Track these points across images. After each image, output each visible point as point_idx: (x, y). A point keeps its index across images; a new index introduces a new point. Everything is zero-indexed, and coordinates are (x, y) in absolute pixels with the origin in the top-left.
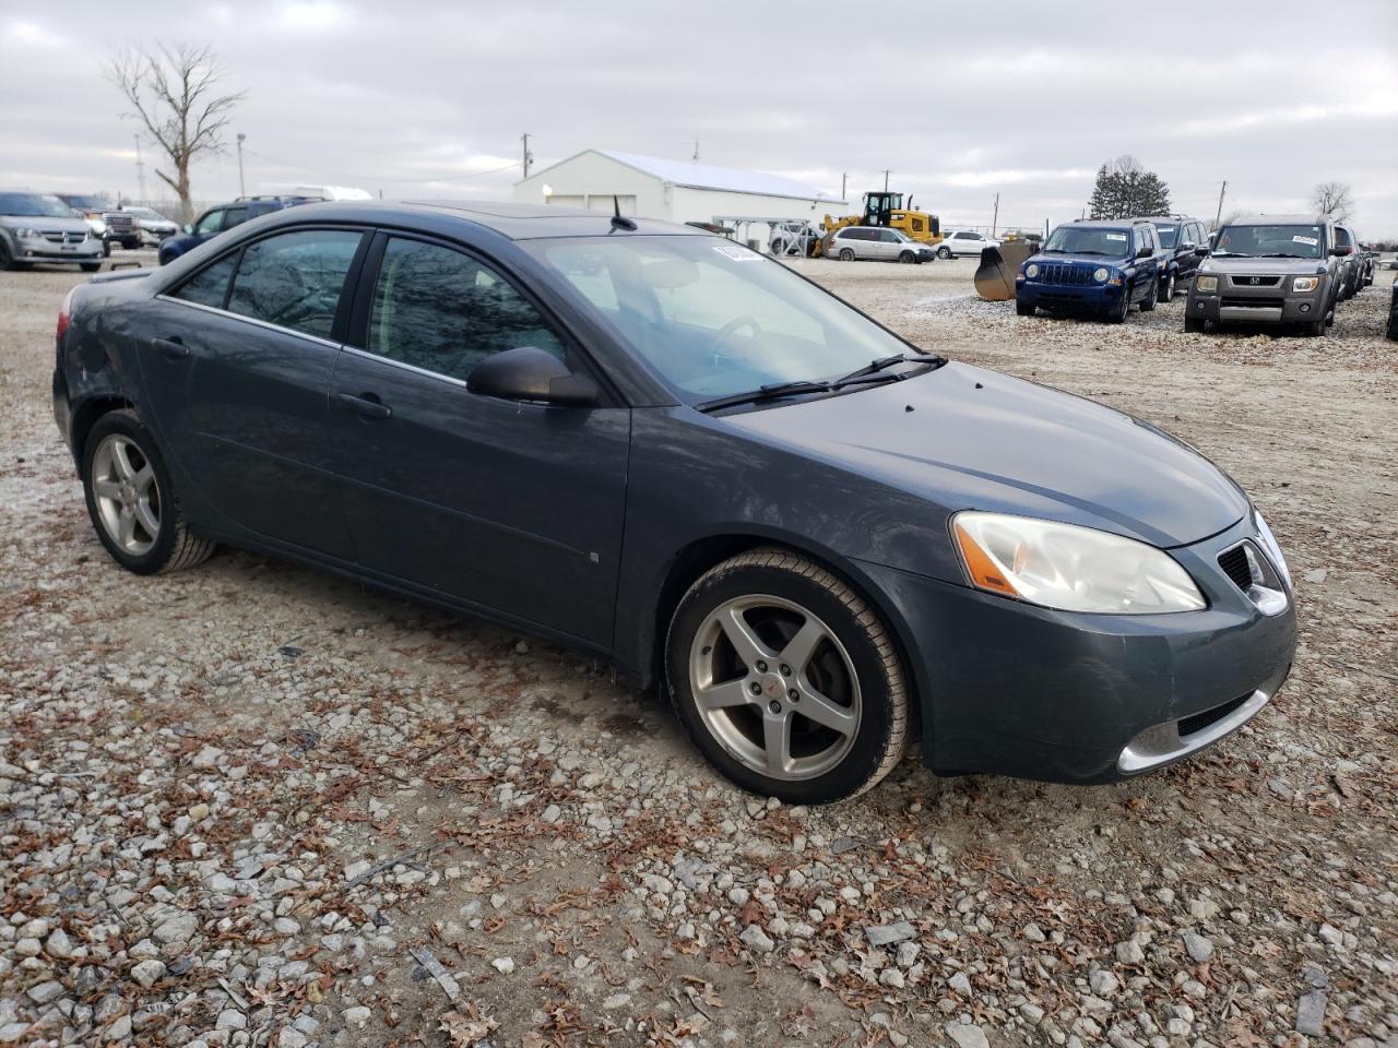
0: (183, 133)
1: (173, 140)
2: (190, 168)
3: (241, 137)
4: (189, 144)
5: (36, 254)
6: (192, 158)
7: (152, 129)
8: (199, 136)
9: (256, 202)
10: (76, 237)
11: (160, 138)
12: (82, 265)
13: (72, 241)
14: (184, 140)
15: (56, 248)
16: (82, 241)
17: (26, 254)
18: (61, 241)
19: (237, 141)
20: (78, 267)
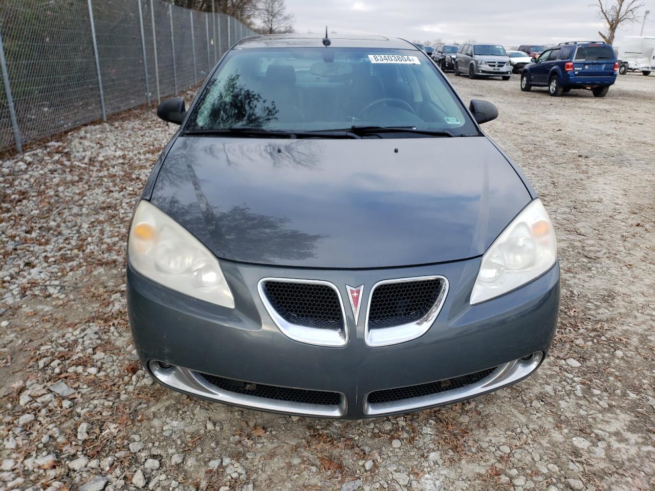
0: (618, 13)
1: (612, 15)
2: (617, 30)
3: (647, 12)
4: (619, 18)
5: (483, 72)
6: (619, 25)
7: (603, 11)
8: (626, 13)
9: (567, 45)
10: (501, 64)
11: (605, 16)
12: (503, 77)
13: (499, 66)
14: (618, 16)
15: (491, 69)
16: (503, 66)
17: (479, 72)
18: (494, 66)
19: (644, 14)
20: (501, 78)
